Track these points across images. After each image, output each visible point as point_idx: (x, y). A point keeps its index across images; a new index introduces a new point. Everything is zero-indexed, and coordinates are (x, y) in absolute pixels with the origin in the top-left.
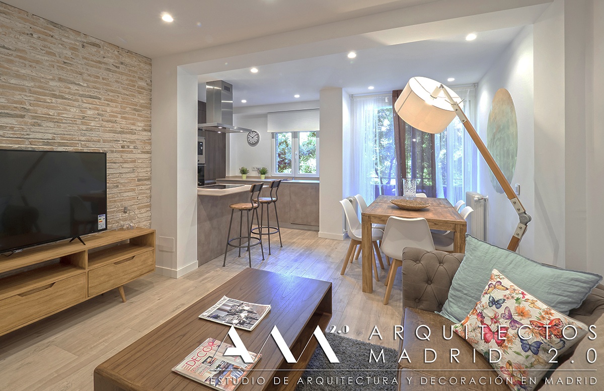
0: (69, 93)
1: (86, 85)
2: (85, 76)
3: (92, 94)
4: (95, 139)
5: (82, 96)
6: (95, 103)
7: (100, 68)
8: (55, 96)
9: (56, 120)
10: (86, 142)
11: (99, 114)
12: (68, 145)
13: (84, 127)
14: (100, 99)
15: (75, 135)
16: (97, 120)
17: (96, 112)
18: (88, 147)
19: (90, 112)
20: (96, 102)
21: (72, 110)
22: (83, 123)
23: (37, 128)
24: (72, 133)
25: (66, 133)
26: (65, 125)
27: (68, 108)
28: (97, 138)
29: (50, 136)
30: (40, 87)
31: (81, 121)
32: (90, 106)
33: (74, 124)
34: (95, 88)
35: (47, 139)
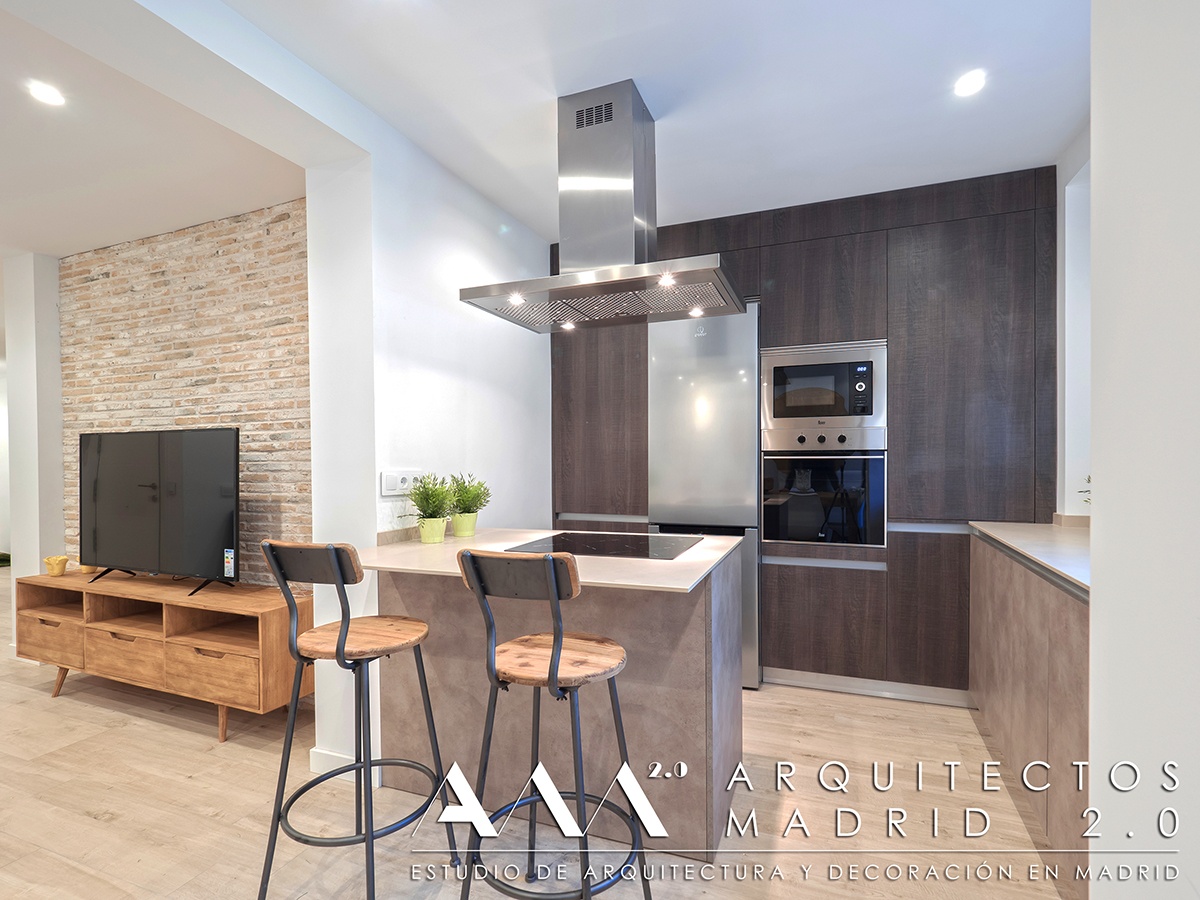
0: (255, 327)
1: (271, 303)
2: (273, 287)
3: (280, 317)
4: (286, 401)
5: (268, 325)
6: (284, 332)
7: (289, 259)
8: (240, 338)
9: (242, 378)
10: (275, 411)
11: (290, 353)
12: (255, 417)
13: (271, 383)
14: (289, 321)
15: (261, 400)
16: (288, 364)
17: (287, 348)
18: (277, 419)
19: (279, 352)
20: (285, 329)
21: (259, 356)
22: (272, 376)
23: (225, 397)
24: (258, 396)
25: (252, 398)
26: (252, 384)
27: (255, 352)
28: (289, 400)
29: (235, 406)
30: (227, 330)
31: (268, 371)
32: (279, 340)
33: (261, 380)
34: (283, 303)
35: (234, 411)
